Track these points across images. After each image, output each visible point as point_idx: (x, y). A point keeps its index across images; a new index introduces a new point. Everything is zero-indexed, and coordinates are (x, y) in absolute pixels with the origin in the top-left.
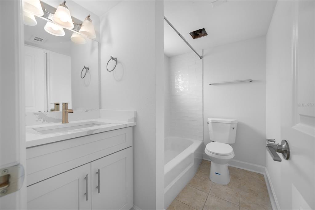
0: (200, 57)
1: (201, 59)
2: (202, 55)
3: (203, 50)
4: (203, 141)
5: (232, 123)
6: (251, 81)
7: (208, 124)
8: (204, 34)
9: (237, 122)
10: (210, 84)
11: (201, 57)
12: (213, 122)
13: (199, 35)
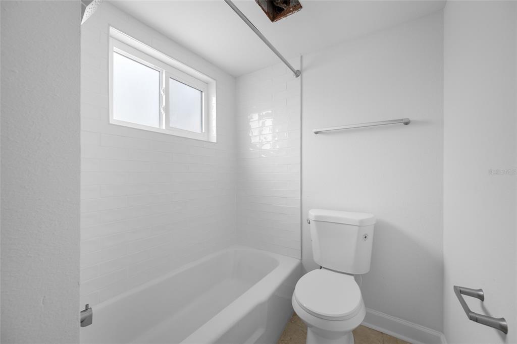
0: (295, 73)
1: (297, 76)
2: (299, 69)
3: (301, 57)
4: (301, 259)
5: (361, 225)
6: (407, 124)
7: (309, 223)
8: (295, 6)
9: (374, 223)
10: (316, 133)
11: (297, 74)
12: (319, 221)
13: (282, 10)
